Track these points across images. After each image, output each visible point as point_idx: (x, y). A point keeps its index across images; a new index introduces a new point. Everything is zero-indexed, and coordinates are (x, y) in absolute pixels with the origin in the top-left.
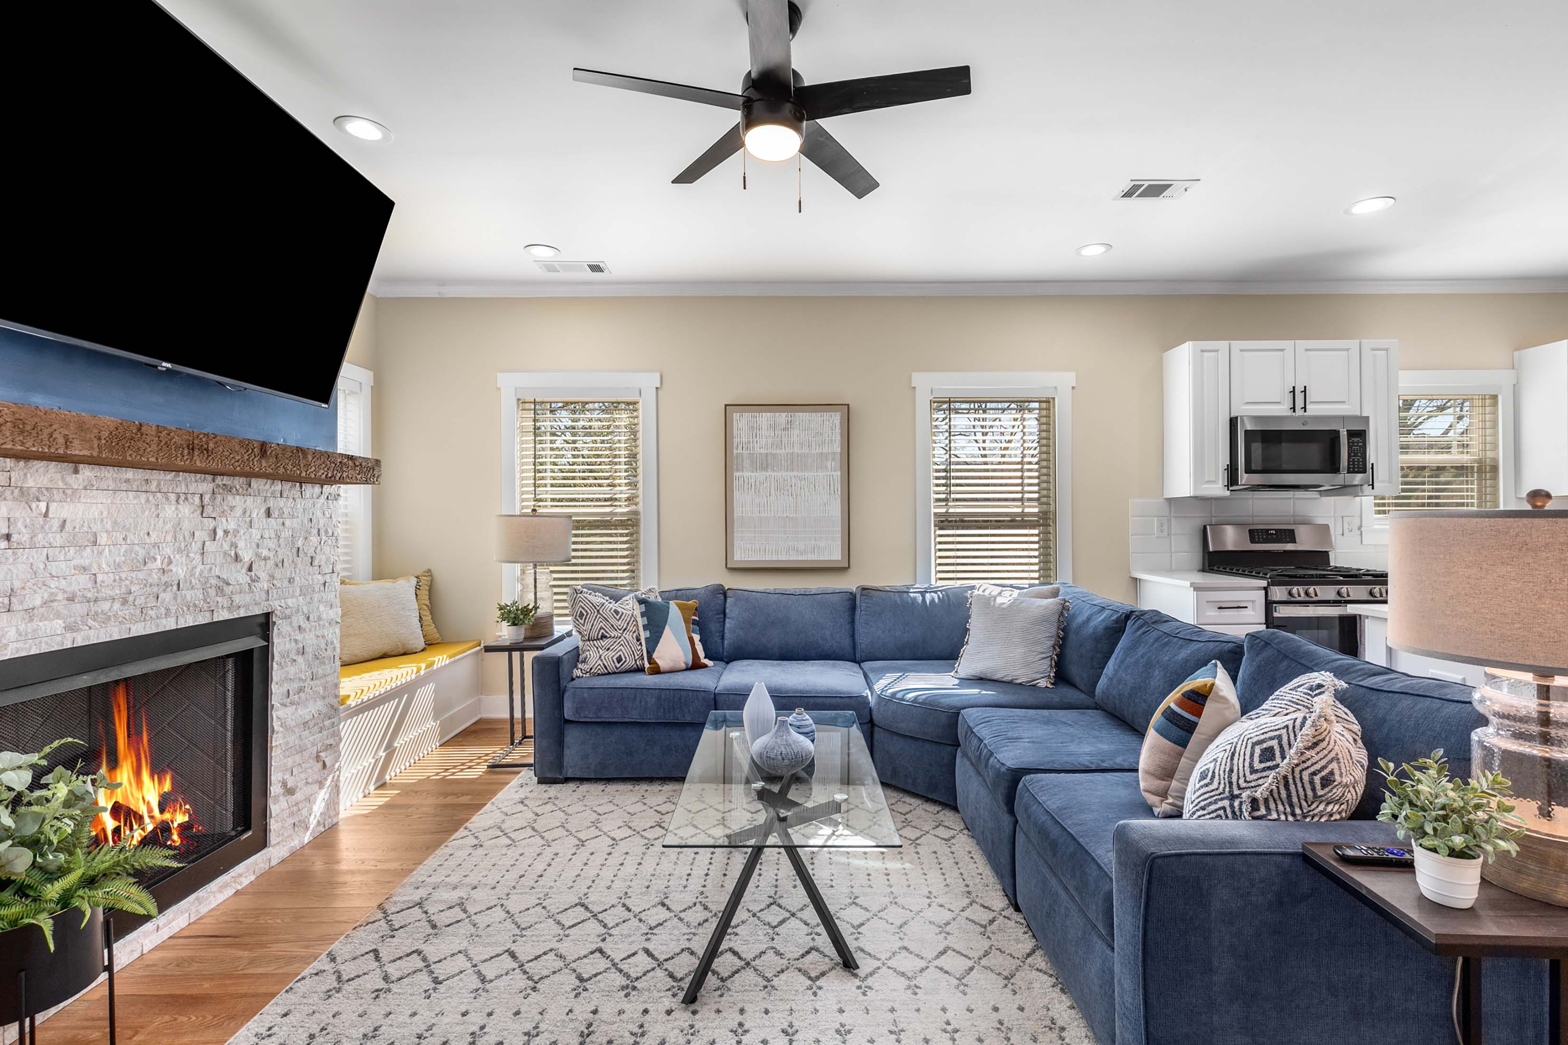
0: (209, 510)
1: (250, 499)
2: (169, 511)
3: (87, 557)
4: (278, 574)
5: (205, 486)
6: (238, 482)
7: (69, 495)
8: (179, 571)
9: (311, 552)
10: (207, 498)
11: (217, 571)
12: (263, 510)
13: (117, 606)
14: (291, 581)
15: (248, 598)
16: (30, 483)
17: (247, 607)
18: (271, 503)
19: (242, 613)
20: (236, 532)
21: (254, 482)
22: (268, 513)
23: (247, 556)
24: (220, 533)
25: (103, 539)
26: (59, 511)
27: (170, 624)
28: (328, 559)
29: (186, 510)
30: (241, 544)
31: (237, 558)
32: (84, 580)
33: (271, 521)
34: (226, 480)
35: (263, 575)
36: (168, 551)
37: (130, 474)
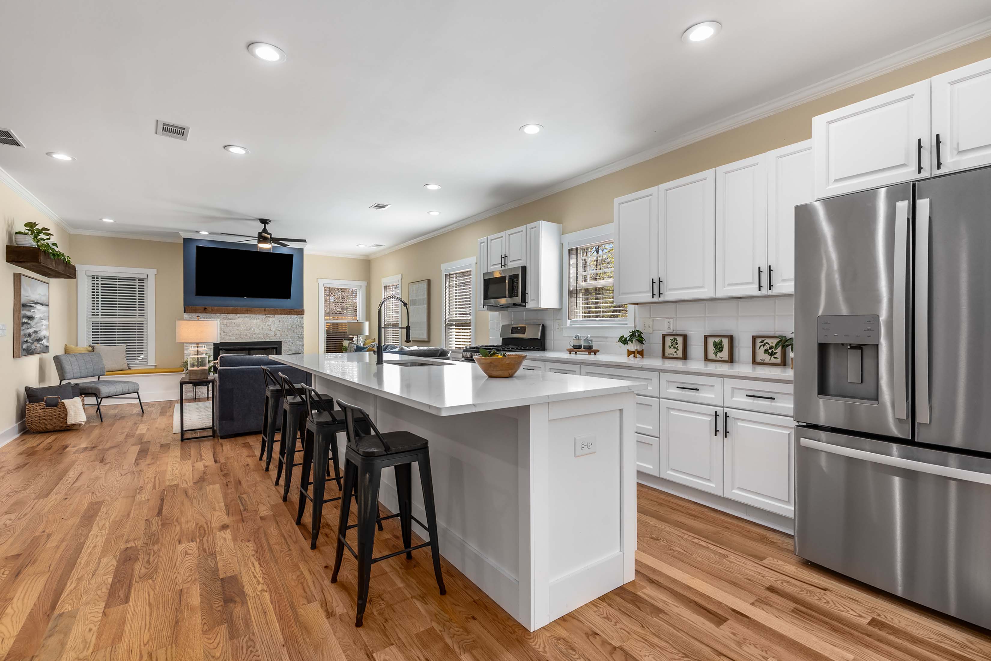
0: (263, 321)
1: (274, 319)
2: (255, 321)
3: (239, 328)
4: (282, 333)
5: (263, 316)
6: (271, 316)
7: (235, 319)
8: (257, 331)
9: (293, 329)
10: (263, 319)
11: (266, 332)
12: (278, 321)
13: (244, 336)
14: (287, 335)
15: (274, 338)
16: (229, 317)
17: (274, 339)
18: (281, 319)
19: (273, 341)
20: (270, 325)
21: (276, 316)
22: (280, 321)
23: (273, 330)
24: (266, 325)
25: (241, 325)
26: (234, 321)
27: (256, 341)
28: (299, 332)
29: (258, 321)
30: (272, 327)
31: (271, 330)
32: (238, 331)
33: (281, 323)
34: (268, 315)
35: (278, 333)
36: (254, 328)
37: (247, 315)
